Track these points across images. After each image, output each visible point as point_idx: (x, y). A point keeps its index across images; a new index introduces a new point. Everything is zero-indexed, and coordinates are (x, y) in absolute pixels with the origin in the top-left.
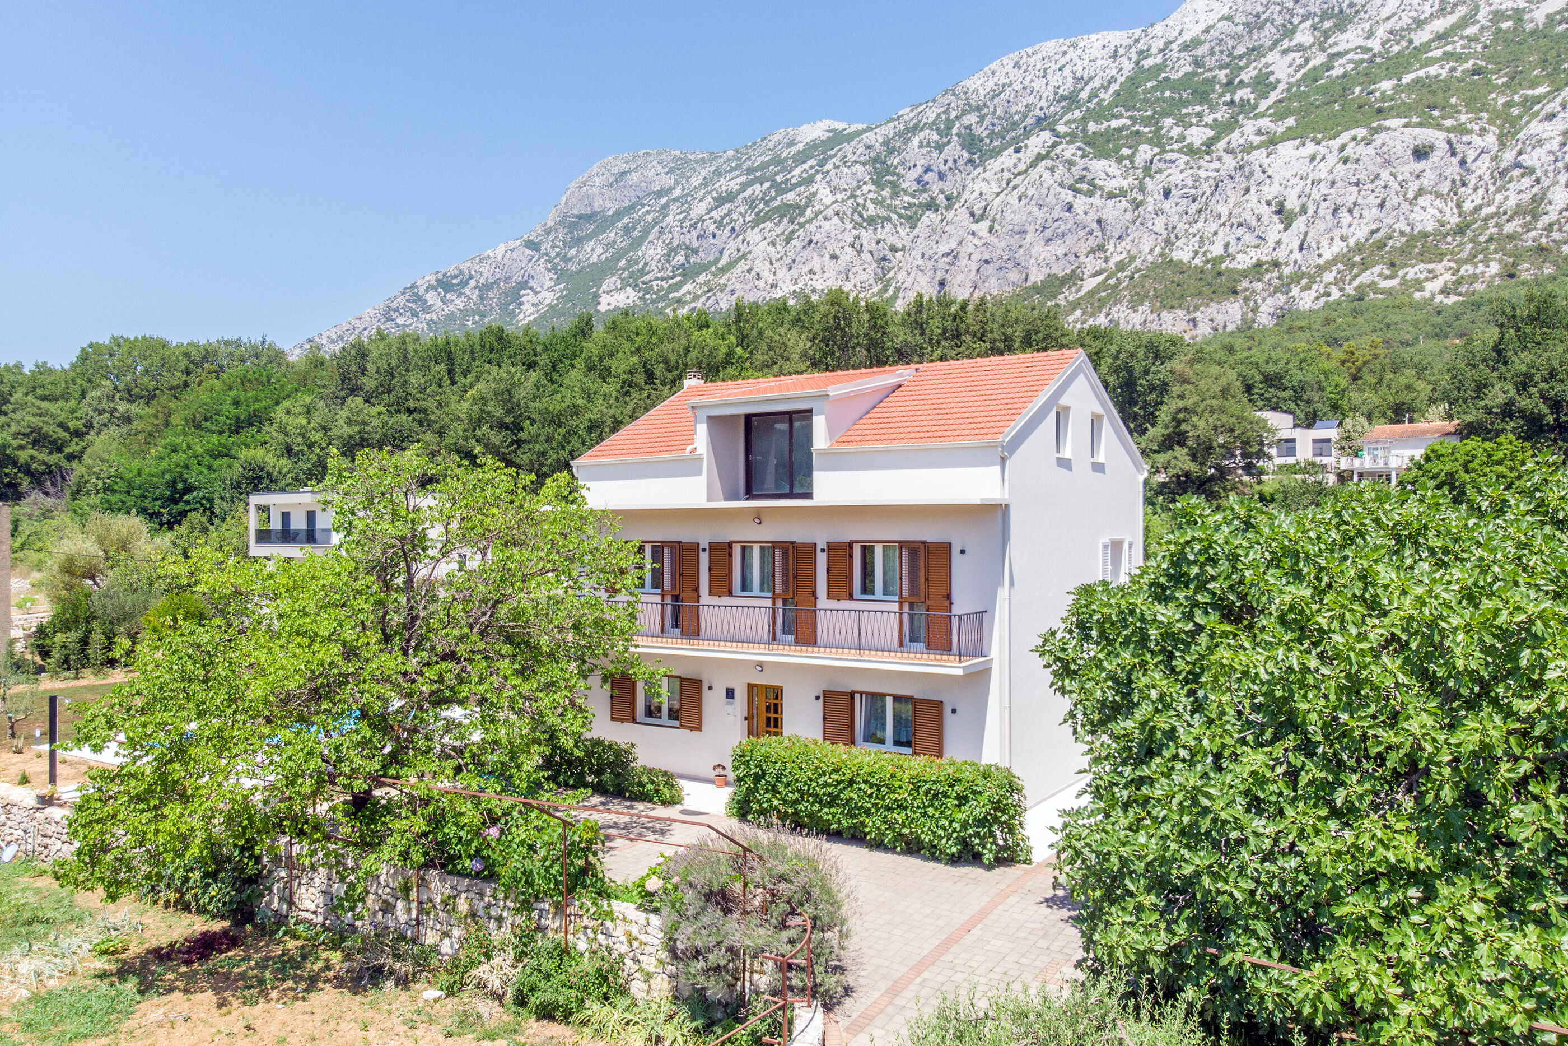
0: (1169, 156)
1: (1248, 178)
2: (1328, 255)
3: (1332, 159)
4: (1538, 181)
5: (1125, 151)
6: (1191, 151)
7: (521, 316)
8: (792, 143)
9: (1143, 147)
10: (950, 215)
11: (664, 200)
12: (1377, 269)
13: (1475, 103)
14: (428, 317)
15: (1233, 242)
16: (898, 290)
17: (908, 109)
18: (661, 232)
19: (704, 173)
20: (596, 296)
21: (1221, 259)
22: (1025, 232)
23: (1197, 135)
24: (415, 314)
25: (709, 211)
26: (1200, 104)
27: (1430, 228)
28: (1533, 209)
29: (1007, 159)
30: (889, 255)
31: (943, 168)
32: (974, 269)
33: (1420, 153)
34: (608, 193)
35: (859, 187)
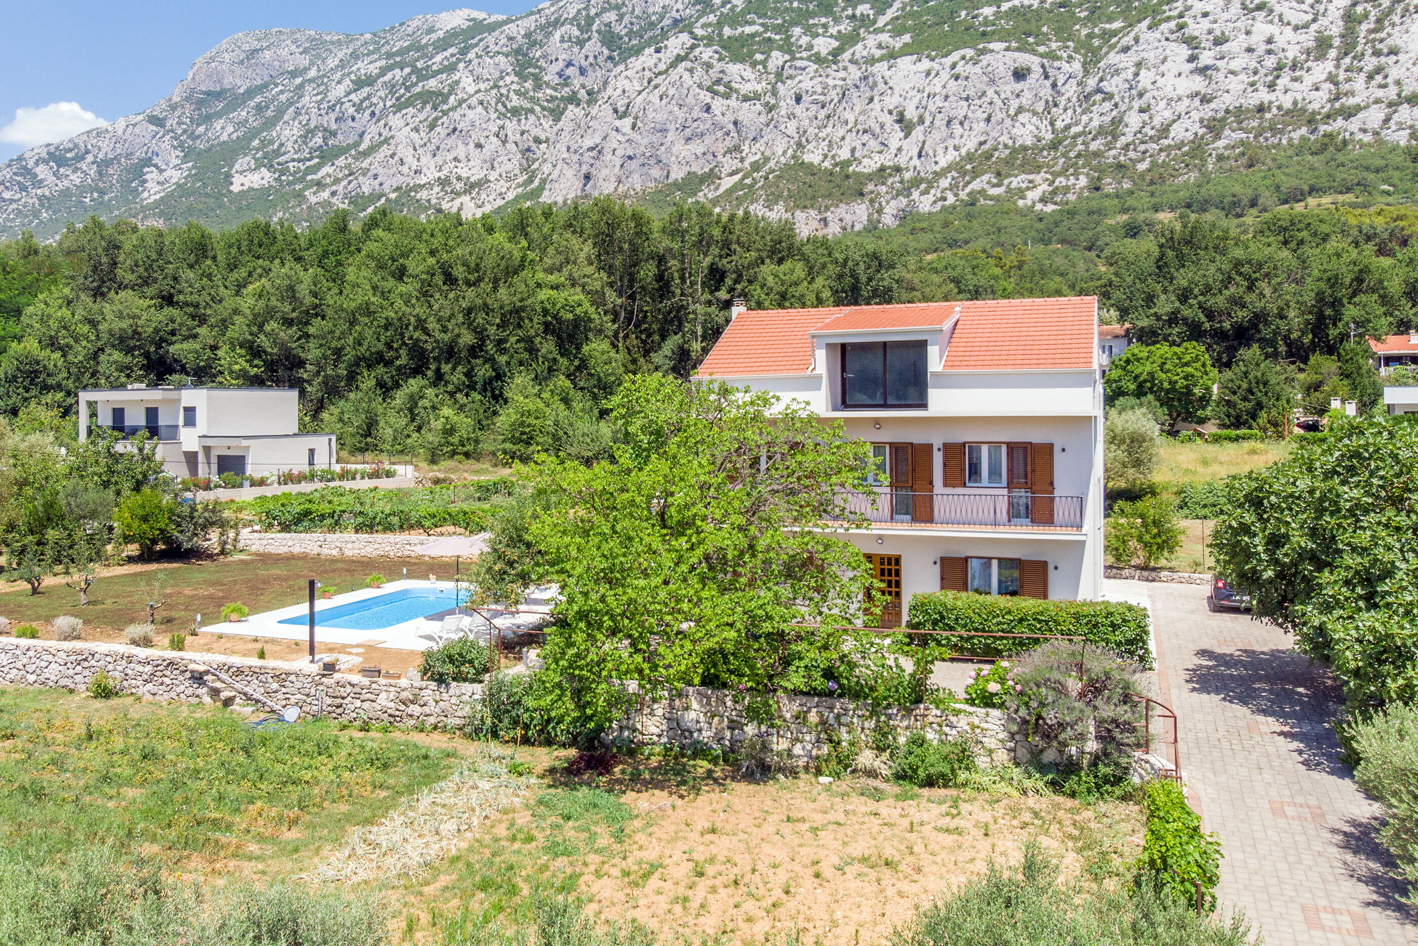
0: (799, 63)
1: (872, 89)
2: (943, 163)
3: (945, 75)
4: (1116, 105)
5: (759, 57)
6: (818, 59)
7: (146, 195)
8: (431, 30)
9: (775, 54)
10: (594, 111)
11: (298, 80)
12: (986, 178)
13: (1063, 33)
14: (39, 192)
15: (859, 147)
16: (544, 182)
17: (548, 4)
18: (298, 113)
19: (340, 55)
20: (228, 176)
21: (846, 164)
22: (666, 130)
23: (824, 45)
24: (23, 188)
25: (348, 94)
26: (825, 16)
27: (1029, 143)
28: (1113, 130)
29: (648, 58)
30: (534, 146)
31: (584, 63)
32: (618, 164)
33: (1020, 75)
34: (238, 70)
35: (502, 78)
